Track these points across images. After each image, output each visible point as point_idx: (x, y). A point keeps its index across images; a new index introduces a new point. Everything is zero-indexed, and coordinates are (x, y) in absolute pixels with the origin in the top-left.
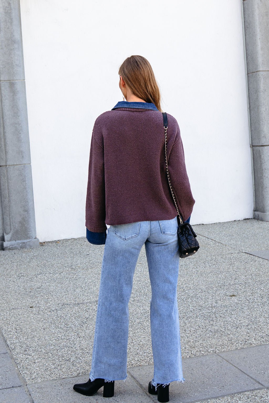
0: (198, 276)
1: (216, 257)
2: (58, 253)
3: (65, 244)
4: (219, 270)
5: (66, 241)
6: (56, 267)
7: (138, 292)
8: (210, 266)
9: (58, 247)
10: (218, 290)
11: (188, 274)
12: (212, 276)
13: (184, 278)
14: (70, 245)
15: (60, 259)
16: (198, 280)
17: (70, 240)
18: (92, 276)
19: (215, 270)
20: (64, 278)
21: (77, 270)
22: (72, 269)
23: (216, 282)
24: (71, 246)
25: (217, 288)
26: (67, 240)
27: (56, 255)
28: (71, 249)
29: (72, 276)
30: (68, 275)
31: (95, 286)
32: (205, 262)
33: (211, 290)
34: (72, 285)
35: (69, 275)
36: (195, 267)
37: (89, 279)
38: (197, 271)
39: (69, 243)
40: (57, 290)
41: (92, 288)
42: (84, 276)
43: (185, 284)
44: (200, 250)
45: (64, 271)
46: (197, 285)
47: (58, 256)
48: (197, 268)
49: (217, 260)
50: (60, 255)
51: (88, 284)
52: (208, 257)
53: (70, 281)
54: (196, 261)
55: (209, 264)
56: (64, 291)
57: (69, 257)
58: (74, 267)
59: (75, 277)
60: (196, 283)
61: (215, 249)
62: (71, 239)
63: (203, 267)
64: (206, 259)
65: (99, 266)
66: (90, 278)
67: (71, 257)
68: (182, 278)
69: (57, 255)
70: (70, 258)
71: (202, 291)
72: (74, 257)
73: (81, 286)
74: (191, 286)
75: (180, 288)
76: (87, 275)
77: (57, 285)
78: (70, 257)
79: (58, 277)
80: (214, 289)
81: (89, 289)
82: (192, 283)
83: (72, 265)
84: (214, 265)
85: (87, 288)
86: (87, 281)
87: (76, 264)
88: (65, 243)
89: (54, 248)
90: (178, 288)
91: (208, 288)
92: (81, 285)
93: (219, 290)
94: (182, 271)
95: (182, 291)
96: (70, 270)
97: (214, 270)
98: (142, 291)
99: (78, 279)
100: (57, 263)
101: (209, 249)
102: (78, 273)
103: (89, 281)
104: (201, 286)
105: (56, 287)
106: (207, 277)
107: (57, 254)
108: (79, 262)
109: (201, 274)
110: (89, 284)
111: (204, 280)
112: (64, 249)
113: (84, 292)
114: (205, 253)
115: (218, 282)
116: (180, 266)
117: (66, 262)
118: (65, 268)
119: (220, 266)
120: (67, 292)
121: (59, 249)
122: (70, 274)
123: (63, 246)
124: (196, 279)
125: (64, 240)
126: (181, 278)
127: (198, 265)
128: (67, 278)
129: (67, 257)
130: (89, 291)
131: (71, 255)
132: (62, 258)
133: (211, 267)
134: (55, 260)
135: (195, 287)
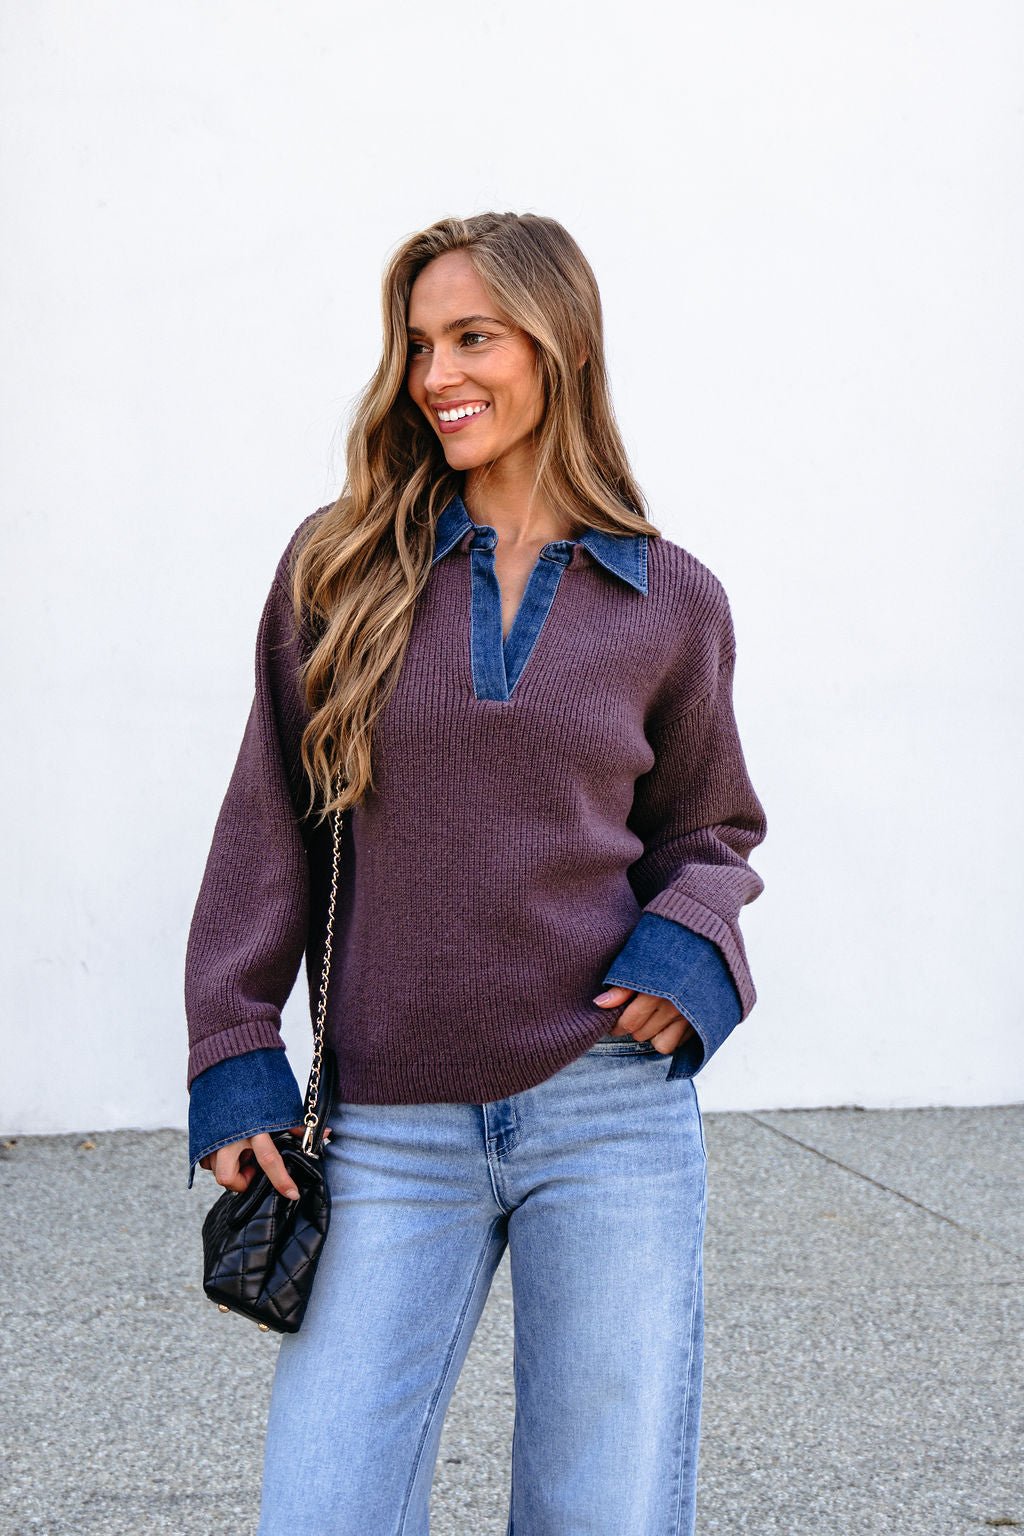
0: (823, 1395)
1: (918, 1296)
2: (83, 1206)
3: (125, 1158)
4: (935, 1371)
5: (132, 1143)
6: (66, 1281)
7: (497, 1455)
8: (886, 1345)
9: (88, 1173)
10: (923, 1481)
11: (770, 1379)
12: (892, 1399)
13: (748, 1395)
14: (153, 1166)
15: (94, 1239)
16: (819, 1413)
17: (154, 1139)
18: (257, 1344)
19: (914, 1367)
20: (104, 1345)
21: (181, 1308)
22: (154, 1298)
23: (916, 1438)
24: (154, 1172)
25: (921, 1470)
26: (135, 1137)
27: (71, 1215)
28: (156, 1187)
29: (151, 1341)
30: (126, 1332)
32: (860, 1321)
33: (888, 1477)
34: (145, 1388)
35: (135, 1330)
36: (808, 1343)
37: (240, 1358)
38: (815, 1366)
39: (146, 1156)
40: (62, 1413)
41: (255, 1413)
42: (212, 1341)
43: (752, 1431)
44: (839, 1251)
45: (107, 1307)
46: (812, 1442)
47: (85, 1225)
48: (816, 1345)
49: (926, 1314)
50: (96, 1215)
51: (235, 1389)
52: (879, 1292)
53: (139, 1368)
54: (814, 1309)
55: (882, 1332)
56: (98, 1418)
57: (140, 1230)
58: (162, 1287)
59: (164, 1343)
60: (807, 1429)
61: (915, 1251)
62: (162, 1131)
63: (848, 1344)
66: (244, 1357)
67: (150, 1234)
68: (736, 1399)
69: (75, 1217)
70: (147, 1238)
71: (838, 1478)
72: (168, 1236)
73: (197, 1399)
74: (782, 1446)
75: (723, 1455)
76: (232, 1338)
77: (66, 1384)
78: (144, 1234)
79: (77, 1339)
80: (905, 1475)
81: (238, 1420)
82: (788, 1430)
83: (154, 1276)
84: (909, 1337)
85: (228, 1410)
86: (226, 1370)
87: (178, 1271)
88: (126, 1150)
89: (64, 1175)
90: (711, 1452)
91: (870, 1465)
92: (195, 1393)
93: (930, 1480)
94: (734, 1358)
95: (731, 1471)
96: (142, 1302)
97: (906, 1367)
99: (183, 1357)
100: (75, 1260)
101: (887, 1246)
102: (185, 1322)
103: (239, 1372)
104: (834, 1454)
105: (60, 1394)
106: (866, 1405)
107: (79, 1211)
108: (192, 1264)
109: (837, 1384)
110: (240, 1393)
111: (854, 1417)
112: (116, 1183)
113: (207, 1434)
114: (863, 1269)
115: (926, 1438)
117: (122, 1257)
118: (114, 1289)
119: (936, 1351)
120: (120, 1427)
121: (90, 1186)
122: (139, 1325)
123: (114, 1167)
124: (809, 1411)
125: (119, 1133)
126: (728, 1399)
127: (821, 1332)
128: (122, 1349)
129: (133, 1230)
130: (239, 1430)
131: (151, 1221)
132: (105, 1235)
133: (892, 1347)
134: (67, 1243)
135: (802, 1457)
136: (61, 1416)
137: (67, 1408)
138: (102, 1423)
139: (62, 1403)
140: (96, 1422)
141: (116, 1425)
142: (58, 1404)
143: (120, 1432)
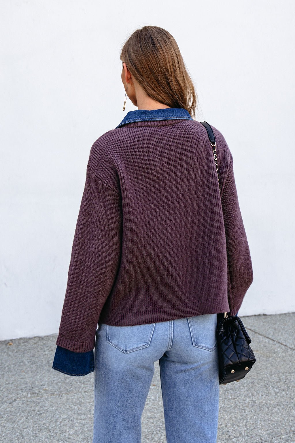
0: (255, 411)
1: (286, 376)
2: (9, 364)
3: (23, 347)
4: (292, 401)
5: (25, 342)
6: (4, 390)
7: (148, 439)
8: (276, 393)
9: (10, 353)
10: (289, 438)
11: (238, 407)
12: (278, 411)
13: (231, 413)
14: (32, 349)
15: (13, 375)
16: (255, 418)
17: (32, 340)
18: (68, 407)
19: (286, 400)
20: (17, 411)
21: (43, 396)
22: (33, 393)
23: (287, 424)
24: (32, 352)
25: (289, 435)
26: (26, 340)
27: (5, 368)
28: (33, 356)
29: (33, 408)
30: (24, 406)
31: (73, 426)
32: (267, 386)
33: (278, 438)
34: (31, 424)
35: (27, 405)
36: (250, 394)
37: (62, 412)
38: (253, 402)
39: (30, 346)
40: (3, 435)
41: (68, 430)
42: (53, 407)
43: (232, 425)
44: (260, 363)
45: (18, 398)
46: (252, 428)
47: (10, 370)
48: (253, 395)
49: (289, 382)
50: (13, 367)
51: (61, 422)
52: (273, 376)
53: (29, 418)
54: (252, 383)
55: (275, 389)
56: (16, 436)
57: (28, 371)
58: (36, 390)
59: (37, 409)
60: (251, 423)
61: (285, 361)
62: (35, 337)
63: (264, 394)
64: (270, 380)
65: (82, 389)
66: (64, 411)
67: (32, 372)
68: (227, 415)
69: (7, 368)
70: (30, 374)
71: (261, 439)
72: (38, 372)
73: (48, 427)
74: (242, 429)
75: (223, 434)
76: (59, 405)
77: (5, 425)
78: (30, 372)
79: (8, 409)
80: (283, 437)
81: (62, 433)
82: (244, 424)
83: (33, 386)
84: (284, 390)
85: (58, 430)
86: (58, 416)
87: (41, 384)
88: (23, 344)
89: (2, 354)
90: (219, 433)
91: (272, 434)
92: (48, 425)
93: (292, 438)
94: (226, 401)
95: (226, 439)
96: (29, 395)
97: (283, 400)
98: (156, 438)
99: (43, 413)
100: (7, 383)
101: (276, 360)
102: (44, 401)
103: (62, 417)
104: (260, 431)
105: (3, 428)
106: (270, 414)
107: (8, 366)
108: (46, 381)
109: (260, 408)
110: (62, 424)
111: (266, 418)
112: (20, 356)
113: (52, 438)
114: (268, 368)
115: (290, 424)
116: (225, 392)
117: (22, 381)
118: (20, 392)
119: (293, 394)
120: (23, 438)
121: (11, 357)
122: (28, 403)
123: (19, 350)
124: (251, 417)
125: (21, 339)
126: (225, 415)
127: (254, 390)
128: (23, 412)
129: (26, 371)
130: (62, 437)
131: (32, 368)
132: (16, 373)
133: (278, 394)
134: (4, 377)
135: (249, 433)
136: (3, 436)
137: (5, 433)
138: (17, 437)
139: (3, 431)
140: (15, 437)
141: (22, 438)
142: (2, 432)
143: (23, 440)
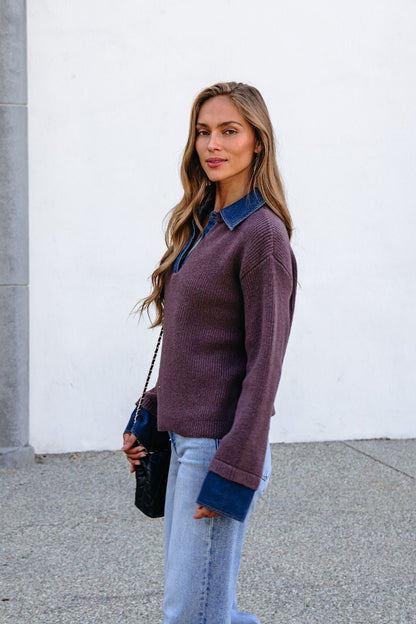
0: (372, 555)
2: (73, 482)
3: (90, 462)
5: (92, 456)
6: (65, 512)
8: (398, 534)
9: (75, 469)
11: (351, 548)
12: (401, 556)
13: (341, 555)
14: (101, 465)
15: (77, 495)
16: (371, 562)
17: (101, 454)
18: (142, 536)
20: (81, 537)
21: (112, 522)
22: (101, 518)
24: (101, 468)
26: (94, 454)
28: (102, 474)
29: (100, 535)
30: (89, 532)
31: (147, 559)
32: (388, 525)
33: (398, 587)
34: (97, 554)
35: (93, 531)
36: (366, 534)
37: (135, 542)
38: (369, 543)
39: (98, 461)
40: (63, 564)
41: (141, 564)
42: (124, 535)
43: (343, 569)
44: (379, 497)
45: (82, 522)
46: (367, 573)
47: (73, 489)
48: (369, 535)
50: (78, 485)
51: (133, 554)
52: (395, 513)
53: (95, 546)
54: (369, 520)
55: (397, 529)
56: (78, 566)
57: (95, 491)
58: (104, 514)
59: (105, 536)
60: (366, 568)
61: (411, 496)
62: (104, 451)
63: (383, 534)
64: (392, 518)
66: (137, 541)
67: (100, 492)
68: (337, 557)
69: (69, 486)
70: (98, 494)
71: (378, 588)
72: (107, 493)
73: (118, 558)
74: (355, 575)
76: (132, 534)
77: (65, 553)
79: (70, 535)
81: (134, 567)
82: (358, 569)
83: (101, 509)
84: (408, 531)
85: (130, 562)
86: (130, 547)
87: (111, 507)
88: (90, 459)
89: (65, 469)
91: (391, 583)
92: (117, 556)
94: (336, 541)
95: (334, 585)
96: (96, 520)
97: (406, 543)
98: (248, 580)
99: (112, 542)
100: (69, 503)
101: (399, 494)
102: (113, 528)
103: (135, 547)
104: (377, 578)
105: (63, 557)
106: (390, 559)
107: (71, 484)
109: (378, 550)
110: (135, 556)
111: (385, 563)
112: (86, 472)
113: (122, 572)
114: (389, 504)
117: (88, 502)
118: (85, 515)
120: (87, 570)
121: (76, 474)
122: (94, 529)
123: (85, 466)
124: (367, 561)
125: (87, 452)
127: (372, 529)
128: (88, 539)
130: (134, 571)
131: (100, 487)
132: (81, 493)
133: (401, 535)
134: (66, 496)
135: (363, 579)
137: (65, 562)
138: (79, 568)
139: (63, 560)
140: (77, 568)
141: (85, 569)
143: (87, 572)
